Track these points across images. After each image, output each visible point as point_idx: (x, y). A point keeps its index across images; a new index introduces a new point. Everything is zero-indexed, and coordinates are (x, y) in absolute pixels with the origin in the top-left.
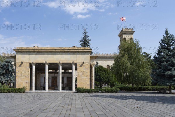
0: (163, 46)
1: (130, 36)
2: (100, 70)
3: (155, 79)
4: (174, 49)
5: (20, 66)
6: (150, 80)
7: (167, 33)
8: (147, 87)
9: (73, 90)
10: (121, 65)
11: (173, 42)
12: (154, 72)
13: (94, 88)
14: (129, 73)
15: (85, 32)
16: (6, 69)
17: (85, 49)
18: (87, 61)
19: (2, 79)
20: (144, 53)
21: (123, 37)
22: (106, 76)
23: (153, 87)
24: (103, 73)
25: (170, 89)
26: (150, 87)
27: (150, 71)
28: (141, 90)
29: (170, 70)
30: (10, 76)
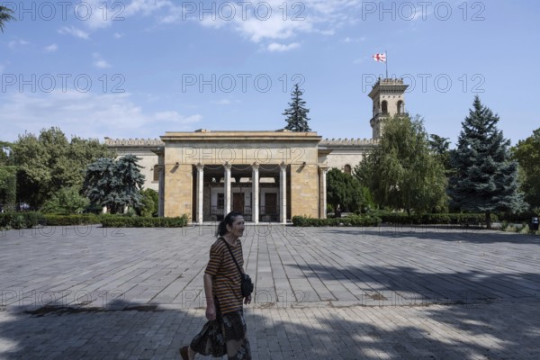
0: (470, 131)
1: (397, 96)
2: (335, 178)
3: (454, 199)
4: (492, 138)
5: (173, 171)
6: (444, 200)
7: (477, 104)
8: (439, 215)
9: (282, 221)
10: (383, 170)
11: (490, 123)
12: (453, 184)
13: (325, 217)
14: (400, 187)
15: (298, 93)
16: (124, 175)
17: (306, 137)
18: (311, 161)
19: (114, 197)
20: (432, 136)
21: (381, 99)
22: (349, 192)
23: (453, 215)
24: (341, 186)
25: (488, 221)
26: (446, 215)
27: (446, 180)
28: (426, 221)
29: (485, 181)
30: (131, 192)
